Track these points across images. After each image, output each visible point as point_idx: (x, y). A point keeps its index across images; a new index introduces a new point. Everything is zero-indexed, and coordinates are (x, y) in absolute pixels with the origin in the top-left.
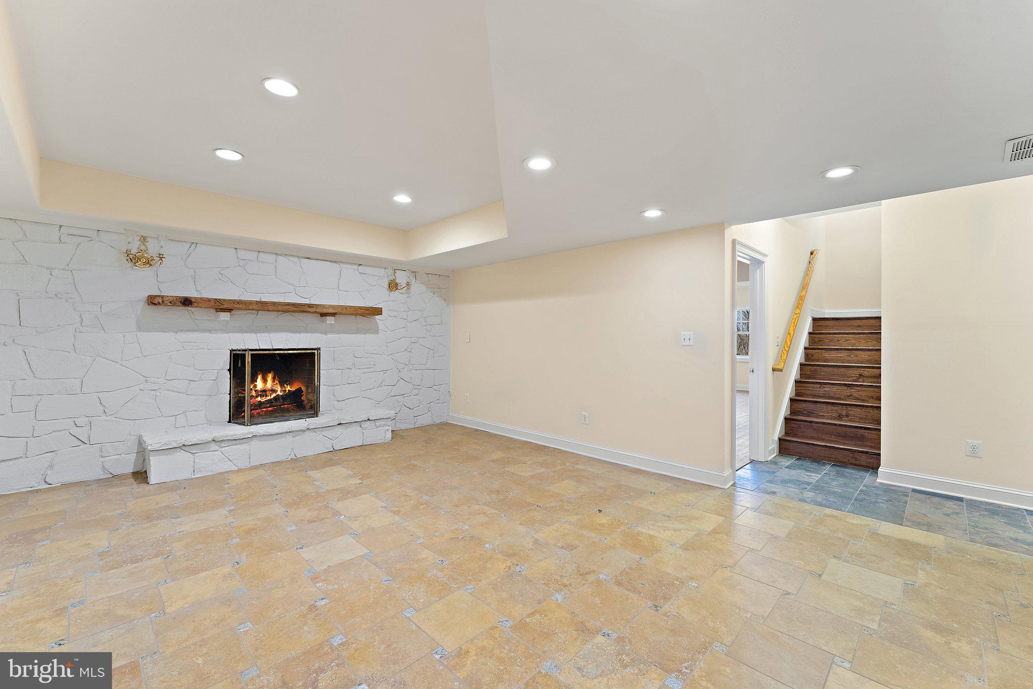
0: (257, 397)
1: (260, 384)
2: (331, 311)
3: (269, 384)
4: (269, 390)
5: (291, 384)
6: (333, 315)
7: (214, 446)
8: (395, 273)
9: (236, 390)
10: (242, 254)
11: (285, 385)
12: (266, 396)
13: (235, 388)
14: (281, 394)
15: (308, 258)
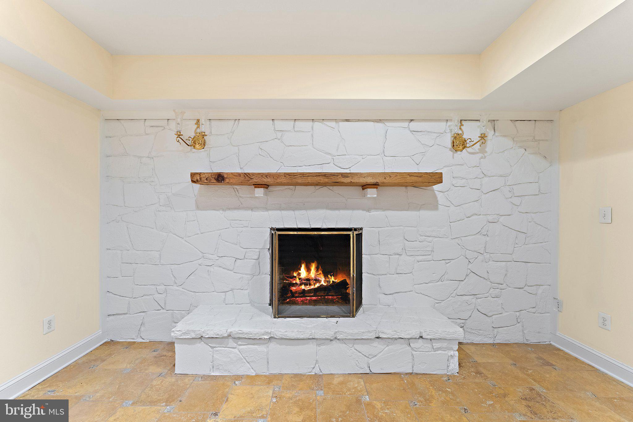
0: (301, 284)
1: (303, 273)
2: (370, 180)
3: (313, 274)
4: (312, 280)
5: (335, 275)
6: (375, 185)
7: (231, 343)
8: (462, 125)
9: (281, 277)
10: (279, 125)
11: (329, 276)
12: (310, 285)
13: (280, 274)
14: (325, 284)
15: (347, 120)
